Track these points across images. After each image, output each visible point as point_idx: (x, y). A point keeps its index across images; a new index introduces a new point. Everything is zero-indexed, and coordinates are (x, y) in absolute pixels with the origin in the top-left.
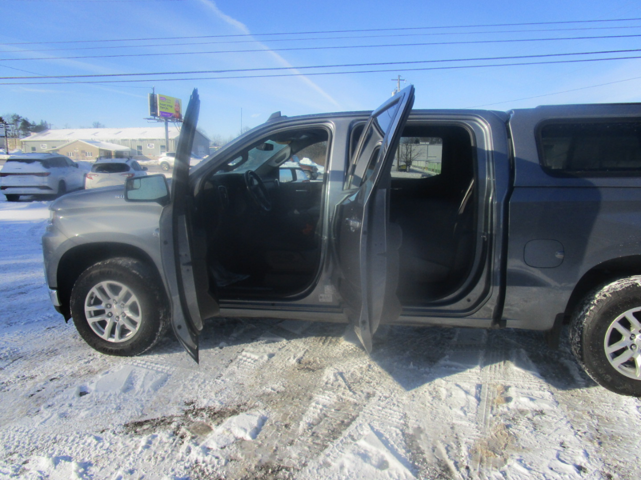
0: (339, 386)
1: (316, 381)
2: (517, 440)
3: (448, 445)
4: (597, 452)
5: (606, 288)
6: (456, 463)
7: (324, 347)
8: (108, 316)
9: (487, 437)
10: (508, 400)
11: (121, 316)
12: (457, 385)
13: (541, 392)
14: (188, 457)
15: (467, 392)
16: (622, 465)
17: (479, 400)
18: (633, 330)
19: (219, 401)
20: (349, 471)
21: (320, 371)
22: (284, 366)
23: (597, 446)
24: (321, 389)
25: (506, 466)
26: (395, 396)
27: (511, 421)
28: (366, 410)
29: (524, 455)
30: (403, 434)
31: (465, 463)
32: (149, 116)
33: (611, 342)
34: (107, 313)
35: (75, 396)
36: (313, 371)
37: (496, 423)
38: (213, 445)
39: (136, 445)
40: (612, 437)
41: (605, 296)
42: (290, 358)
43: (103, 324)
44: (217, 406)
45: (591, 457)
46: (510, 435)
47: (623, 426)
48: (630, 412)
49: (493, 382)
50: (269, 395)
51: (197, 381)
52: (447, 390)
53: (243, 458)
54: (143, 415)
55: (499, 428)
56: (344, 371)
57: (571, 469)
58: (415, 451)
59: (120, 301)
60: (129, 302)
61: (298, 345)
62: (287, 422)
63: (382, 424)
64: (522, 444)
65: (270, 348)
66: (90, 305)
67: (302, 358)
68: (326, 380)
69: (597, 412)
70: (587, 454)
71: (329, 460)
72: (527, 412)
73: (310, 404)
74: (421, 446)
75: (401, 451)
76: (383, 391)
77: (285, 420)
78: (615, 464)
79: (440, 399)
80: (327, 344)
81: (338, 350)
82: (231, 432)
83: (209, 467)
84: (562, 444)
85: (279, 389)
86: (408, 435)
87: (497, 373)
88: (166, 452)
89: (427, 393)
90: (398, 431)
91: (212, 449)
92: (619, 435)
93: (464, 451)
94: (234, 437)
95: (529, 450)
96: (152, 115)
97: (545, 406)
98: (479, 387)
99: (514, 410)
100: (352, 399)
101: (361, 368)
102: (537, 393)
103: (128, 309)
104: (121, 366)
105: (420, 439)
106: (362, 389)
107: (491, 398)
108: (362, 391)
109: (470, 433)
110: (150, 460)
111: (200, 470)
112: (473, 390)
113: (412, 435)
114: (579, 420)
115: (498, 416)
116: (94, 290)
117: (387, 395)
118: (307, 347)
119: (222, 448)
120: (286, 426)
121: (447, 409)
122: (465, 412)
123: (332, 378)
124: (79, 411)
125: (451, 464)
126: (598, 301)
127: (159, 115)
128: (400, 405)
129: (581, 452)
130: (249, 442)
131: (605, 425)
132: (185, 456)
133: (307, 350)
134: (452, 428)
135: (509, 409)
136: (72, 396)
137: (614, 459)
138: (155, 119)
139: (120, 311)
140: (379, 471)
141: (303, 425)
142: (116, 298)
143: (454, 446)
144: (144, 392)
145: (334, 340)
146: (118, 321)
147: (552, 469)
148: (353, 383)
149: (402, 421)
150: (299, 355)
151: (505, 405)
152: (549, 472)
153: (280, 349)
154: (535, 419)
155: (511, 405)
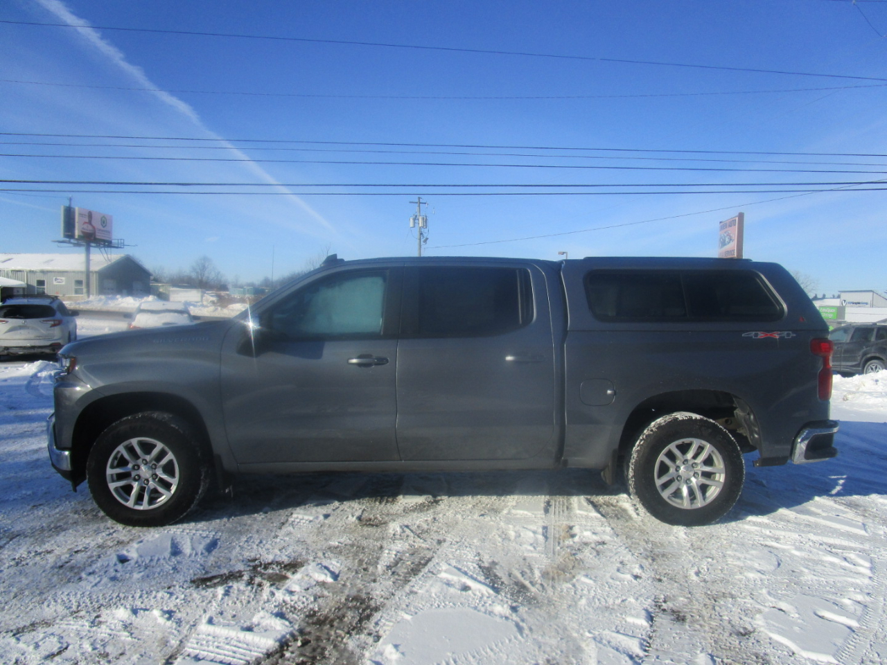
0: (408, 536)
1: (383, 534)
2: (583, 563)
3: (523, 572)
4: (651, 565)
5: (653, 424)
6: (531, 582)
7: (382, 506)
8: (135, 480)
9: (556, 563)
10: (573, 536)
11: (150, 479)
12: (524, 528)
13: (602, 528)
14: (274, 599)
15: (534, 532)
16: (670, 572)
17: (546, 538)
18: (678, 462)
19: (286, 555)
20: (436, 595)
21: (384, 525)
22: (344, 524)
23: (651, 561)
24: (390, 540)
25: (574, 580)
26: (465, 540)
27: (575, 551)
28: (439, 552)
29: (589, 572)
30: (480, 567)
31: (539, 581)
32: (61, 236)
33: (660, 475)
34: (133, 475)
35: (117, 563)
36: (377, 526)
37: (564, 553)
38: (296, 588)
39: (213, 595)
40: (663, 555)
41: (652, 430)
42: (347, 518)
43: (128, 489)
44: (286, 560)
45: (645, 568)
46: (576, 559)
47: (673, 547)
48: (680, 537)
49: (558, 524)
50: (337, 547)
51: (253, 542)
52: (515, 532)
53: (331, 594)
54: (207, 573)
55: (566, 555)
56: (410, 524)
57: (629, 577)
58: (493, 578)
59: (151, 461)
60: (164, 461)
61: (353, 506)
62: (365, 566)
63: (459, 561)
64: (587, 565)
65: (322, 510)
66: (112, 467)
67: (361, 516)
68: (393, 532)
69: (651, 539)
70: (641, 567)
71: (415, 589)
72: (591, 543)
73: (382, 552)
74: (497, 574)
75: (482, 578)
76: (453, 537)
77: (362, 565)
78: (665, 572)
79: (510, 540)
80: (384, 503)
81: (397, 508)
82: (311, 577)
83: (300, 603)
84: (621, 563)
85: (346, 543)
86: (485, 568)
87: (561, 517)
88: (248, 596)
89: (497, 536)
90: (475, 565)
91: (295, 591)
92: (669, 553)
93: (537, 574)
94: (315, 580)
95: (594, 569)
96: (66, 236)
97: (607, 538)
98: (545, 528)
99: (579, 543)
100: (424, 545)
101: (426, 520)
102: (599, 529)
103: (161, 469)
104: (154, 536)
105: (496, 569)
106: (432, 537)
107: (557, 536)
108: (432, 539)
109: (541, 561)
110: (235, 603)
111: (291, 607)
112: (540, 530)
113: (488, 568)
114: (636, 546)
115: (565, 548)
116: (121, 449)
117: (458, 540)
118: (364, 507)
119: (305, 590)
120: (365, 569)
121: (518, 547)
122: (534, 548)
123: (399, 530)
124: (130, 574)
125: (527, 583)
126: (646, 436)
127: (76, 237)
128: (473, 547)
129: (637, 566)
130: (331, 583)
131: (658, 547)
132: (270, 598)
133: (364, 510)
134: (524, 559)
135: (574, 542)
136: (114, 563)
137: (664, 569)
138: (70, 242)
139: (150, 472)
140: (464, 593)
141: (380, 568)
142: (148, 458)
143: (528, 571)
144: (196, 554)
145: (390, 499)
146: (147, 484)
147: (613, 579)
148: (421, 533)
149: (476, 558)
150: (358, 513)
151: (570, 540)
152: (611, 581)
153: (334, 510)
154: (598, 548)
155: (576, 539)
